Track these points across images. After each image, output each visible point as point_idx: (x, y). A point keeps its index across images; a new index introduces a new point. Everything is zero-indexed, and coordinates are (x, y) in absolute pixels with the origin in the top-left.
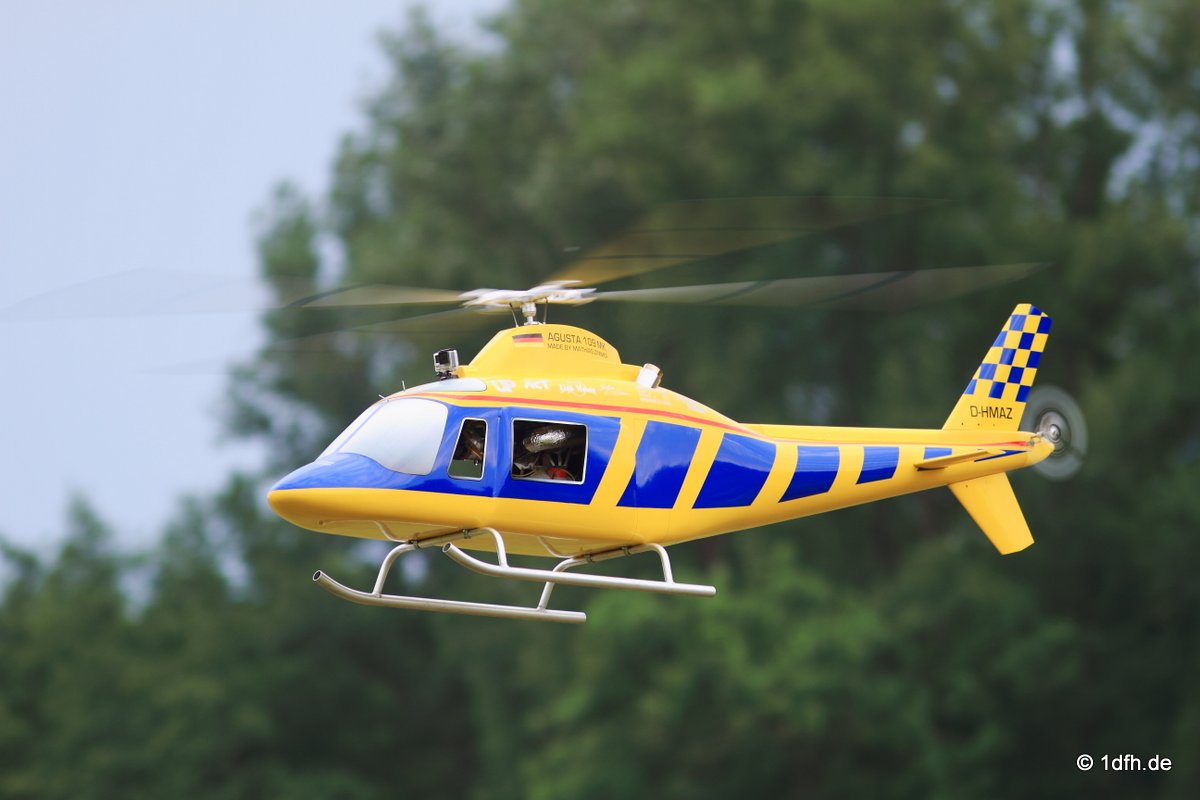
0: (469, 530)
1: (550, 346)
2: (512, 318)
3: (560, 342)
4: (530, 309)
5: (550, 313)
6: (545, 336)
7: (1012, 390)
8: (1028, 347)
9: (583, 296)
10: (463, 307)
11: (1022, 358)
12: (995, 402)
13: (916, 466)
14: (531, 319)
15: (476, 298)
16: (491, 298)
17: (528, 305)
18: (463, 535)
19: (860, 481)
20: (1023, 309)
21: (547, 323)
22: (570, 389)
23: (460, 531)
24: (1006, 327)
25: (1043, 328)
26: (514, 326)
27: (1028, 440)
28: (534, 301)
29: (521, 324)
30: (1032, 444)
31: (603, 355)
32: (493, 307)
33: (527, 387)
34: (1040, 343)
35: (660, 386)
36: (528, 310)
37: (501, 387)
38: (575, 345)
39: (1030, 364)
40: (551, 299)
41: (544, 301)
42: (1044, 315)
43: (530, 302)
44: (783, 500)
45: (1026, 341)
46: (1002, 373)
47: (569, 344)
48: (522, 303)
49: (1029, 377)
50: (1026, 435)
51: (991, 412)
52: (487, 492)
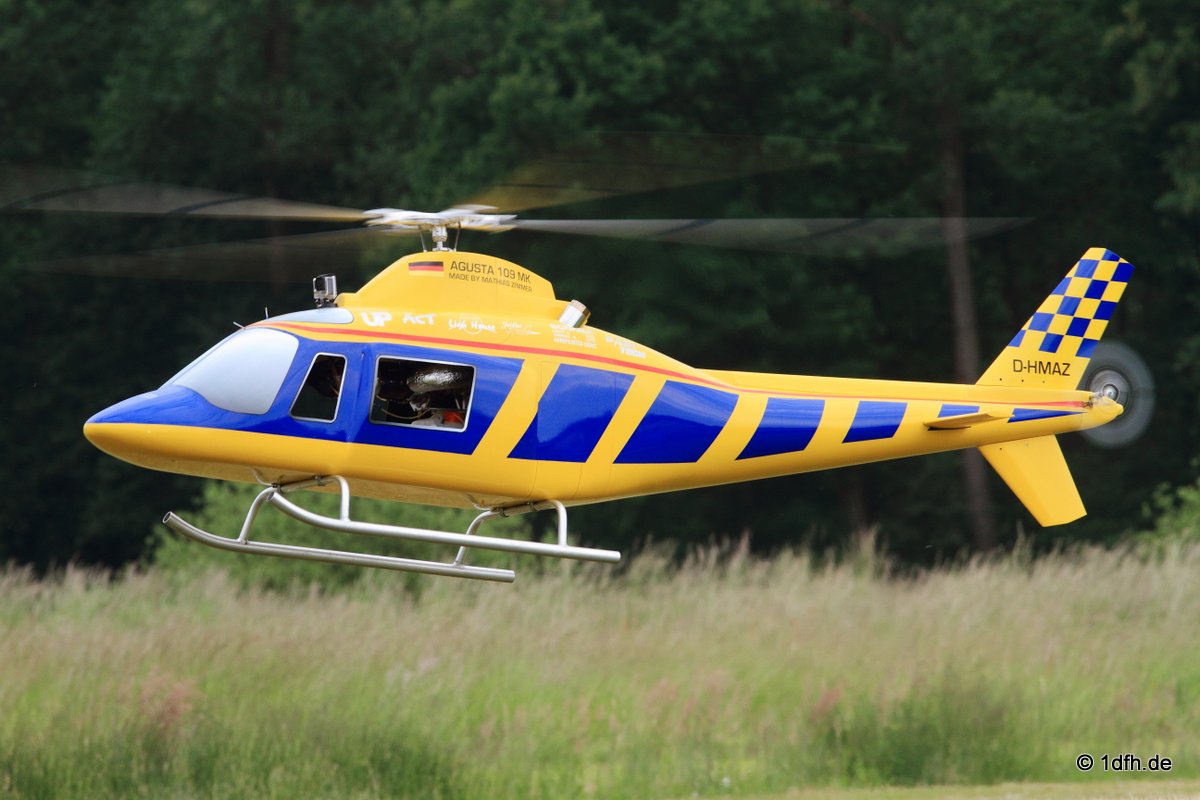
0: (322, 477)
1: (452, 276)
2: (421, 241)
3: (465, 272)
4: (441, 233)
5: (464, 239)
6: (447, 265)
7: (1072, 343)
8: (1098, 296)
9: (502, 223)
10: (366, 226)
11: (1088, 308)
12: (1047, 357)
13: (926, 425)
14: (440, 244)
15: (381, 217)
16: (397, 218)
17: (439, 229)
18: (316, 483)
19: (846, 440)
20: (1095, 253)
21: (458, 250)
22: (462, 325)
23: (313, 478)
24: (1071, 273)
25: (1118, 276)
26: (421, 251)
27: (1087, 400)
28: (446, 225)
29: (430, 249)
30: (1090, 405)
31: (525, 288)
32: (400, 228)
33: (405, 320)
34: (1114, 292)
35: (587, 324)
36: (439, 234)
37: (372, 320)
38: (486, 275)
39: (1099, 315)
40: (465, 224)
41: (457, 225)
42: (1122, 260)
43: (441, 226)
44: (740, 457)
45: (1096, 290)
46: (1060, 324)
47: (478, 275)
48: (432, 226)
49: (1097, 329)
50: (1085, 395)
51: (1042, 368)
52: (340, 437)
